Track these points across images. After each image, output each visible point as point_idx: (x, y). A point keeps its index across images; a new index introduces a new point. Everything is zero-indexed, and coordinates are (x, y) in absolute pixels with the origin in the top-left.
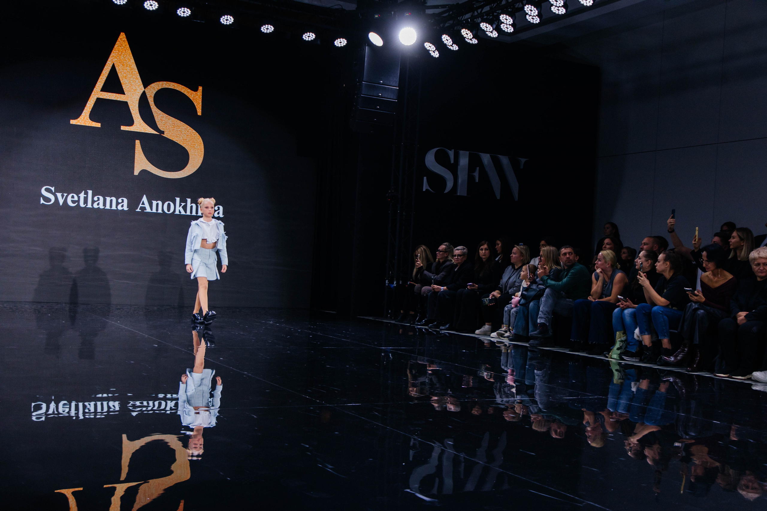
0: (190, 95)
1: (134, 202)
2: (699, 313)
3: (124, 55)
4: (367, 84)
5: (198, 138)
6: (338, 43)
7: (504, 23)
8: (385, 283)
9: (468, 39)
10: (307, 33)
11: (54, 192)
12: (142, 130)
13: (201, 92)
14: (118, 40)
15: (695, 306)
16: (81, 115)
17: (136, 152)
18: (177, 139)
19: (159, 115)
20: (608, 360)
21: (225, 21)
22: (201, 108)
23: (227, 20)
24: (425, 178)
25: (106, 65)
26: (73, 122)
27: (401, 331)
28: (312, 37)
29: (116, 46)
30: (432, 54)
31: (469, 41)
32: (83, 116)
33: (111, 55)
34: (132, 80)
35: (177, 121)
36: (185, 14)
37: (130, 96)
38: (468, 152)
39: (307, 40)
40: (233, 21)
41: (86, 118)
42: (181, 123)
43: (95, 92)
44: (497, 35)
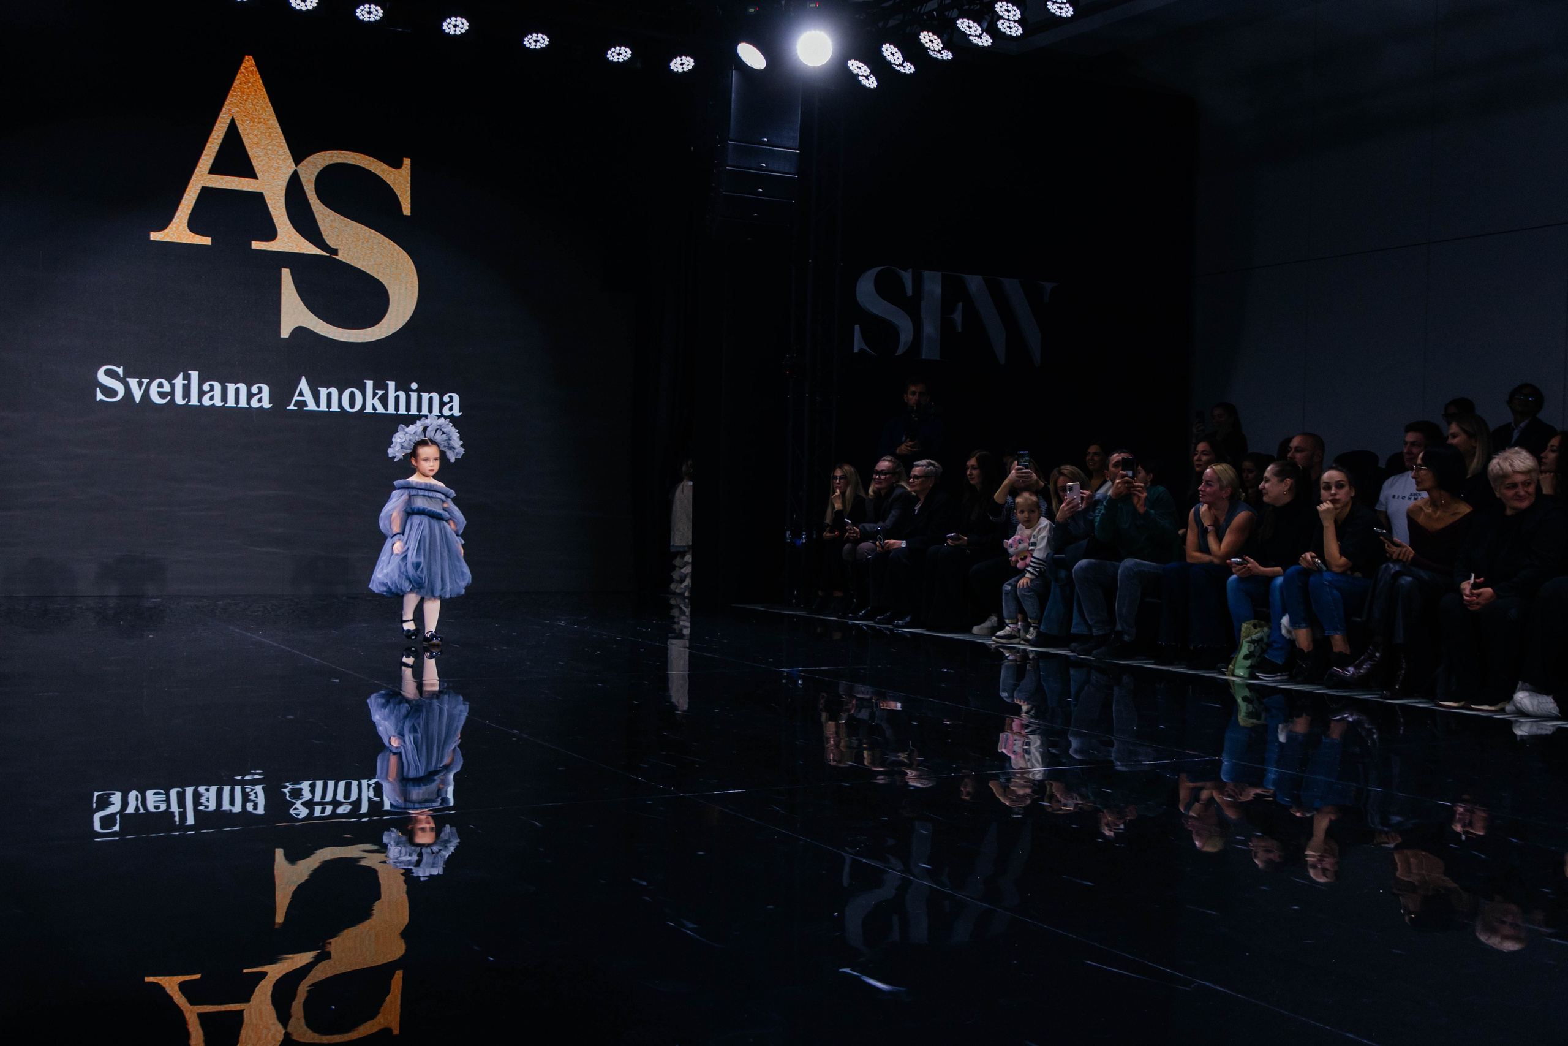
0: (388, 176)
1: (282, 392)
2: (1403, 582)
3: (254, 100)
4: (737, 145)
5: (406, 260)
6: (677, 65)
7: (1004, 19)
8: (786, 536)
9: (934, 51)
10: (615, 48)
11: (122, 376)
12: (294, 248)
13: (408, 170)
14: (240, 71)
15: (1394, 568)
16: (172, 223)
17: (282, 291)
18: (364, 264)
19: (326, 218)
20: (1227, 680)
21: (453, 29)
22: (410, 201)
23: (456, 26)
24: (857, 327)
25: (218, 122)
26: (155, 236)
27: (819, 630)
28: (624, 54)
29: (236, 83)
30: (863, 82)
31: (935, 55)
32: (176, 223)
33: (227, 102)
34: (270, 149)
35: (364, 229)
36: (372, 16)
37: (269, 181)
38: (940, 273)
39: (616, 60)
40: (467, 28)
41: (181, 227)
42: (371, 233)
43: (198, 176)
44: (990, 41)
